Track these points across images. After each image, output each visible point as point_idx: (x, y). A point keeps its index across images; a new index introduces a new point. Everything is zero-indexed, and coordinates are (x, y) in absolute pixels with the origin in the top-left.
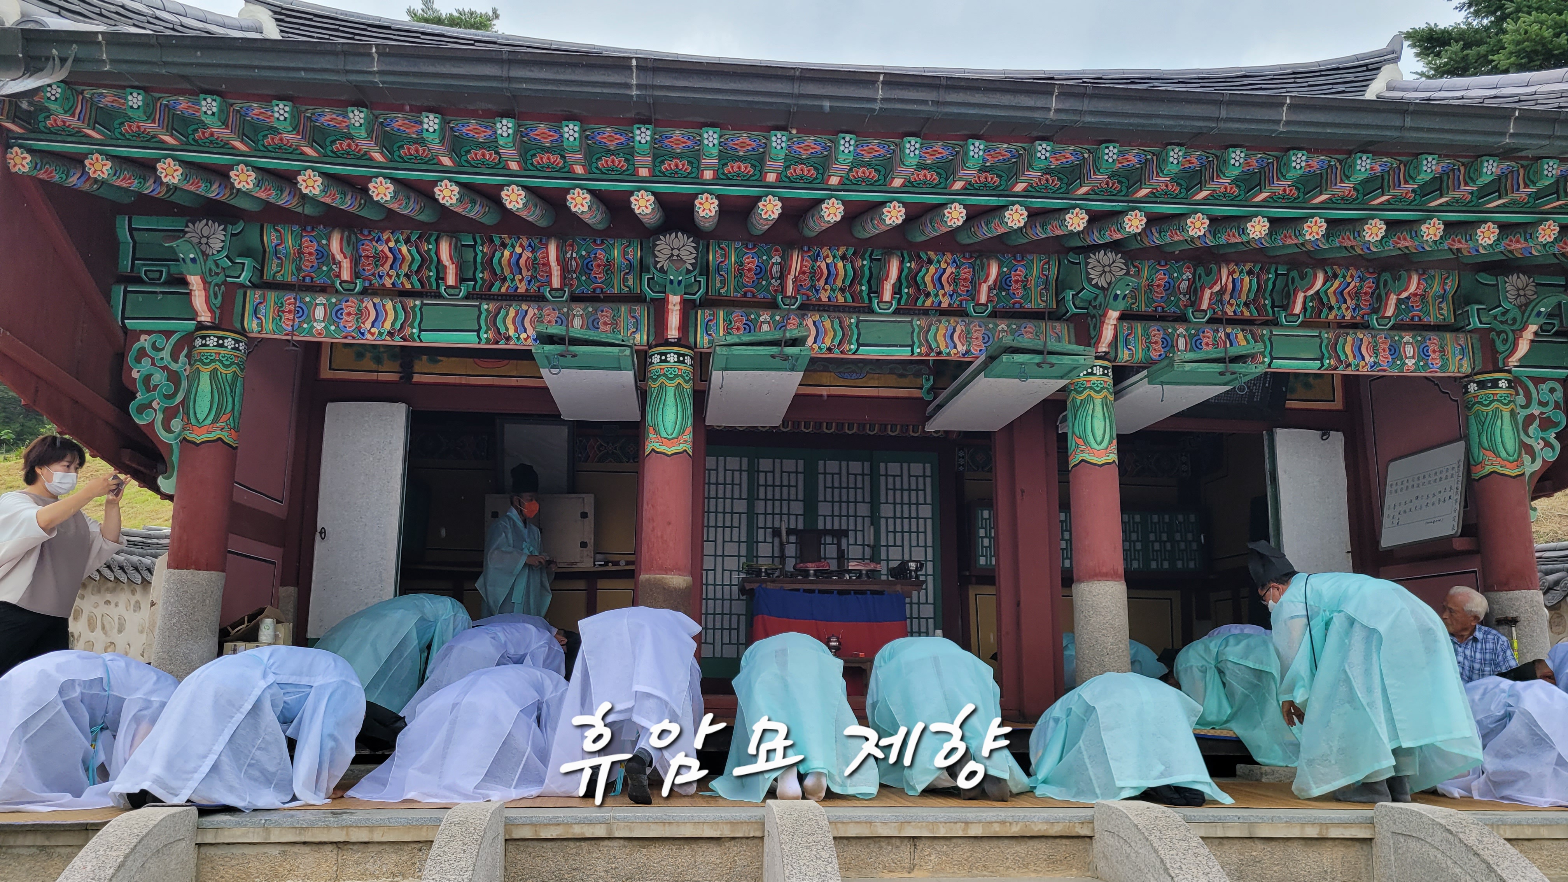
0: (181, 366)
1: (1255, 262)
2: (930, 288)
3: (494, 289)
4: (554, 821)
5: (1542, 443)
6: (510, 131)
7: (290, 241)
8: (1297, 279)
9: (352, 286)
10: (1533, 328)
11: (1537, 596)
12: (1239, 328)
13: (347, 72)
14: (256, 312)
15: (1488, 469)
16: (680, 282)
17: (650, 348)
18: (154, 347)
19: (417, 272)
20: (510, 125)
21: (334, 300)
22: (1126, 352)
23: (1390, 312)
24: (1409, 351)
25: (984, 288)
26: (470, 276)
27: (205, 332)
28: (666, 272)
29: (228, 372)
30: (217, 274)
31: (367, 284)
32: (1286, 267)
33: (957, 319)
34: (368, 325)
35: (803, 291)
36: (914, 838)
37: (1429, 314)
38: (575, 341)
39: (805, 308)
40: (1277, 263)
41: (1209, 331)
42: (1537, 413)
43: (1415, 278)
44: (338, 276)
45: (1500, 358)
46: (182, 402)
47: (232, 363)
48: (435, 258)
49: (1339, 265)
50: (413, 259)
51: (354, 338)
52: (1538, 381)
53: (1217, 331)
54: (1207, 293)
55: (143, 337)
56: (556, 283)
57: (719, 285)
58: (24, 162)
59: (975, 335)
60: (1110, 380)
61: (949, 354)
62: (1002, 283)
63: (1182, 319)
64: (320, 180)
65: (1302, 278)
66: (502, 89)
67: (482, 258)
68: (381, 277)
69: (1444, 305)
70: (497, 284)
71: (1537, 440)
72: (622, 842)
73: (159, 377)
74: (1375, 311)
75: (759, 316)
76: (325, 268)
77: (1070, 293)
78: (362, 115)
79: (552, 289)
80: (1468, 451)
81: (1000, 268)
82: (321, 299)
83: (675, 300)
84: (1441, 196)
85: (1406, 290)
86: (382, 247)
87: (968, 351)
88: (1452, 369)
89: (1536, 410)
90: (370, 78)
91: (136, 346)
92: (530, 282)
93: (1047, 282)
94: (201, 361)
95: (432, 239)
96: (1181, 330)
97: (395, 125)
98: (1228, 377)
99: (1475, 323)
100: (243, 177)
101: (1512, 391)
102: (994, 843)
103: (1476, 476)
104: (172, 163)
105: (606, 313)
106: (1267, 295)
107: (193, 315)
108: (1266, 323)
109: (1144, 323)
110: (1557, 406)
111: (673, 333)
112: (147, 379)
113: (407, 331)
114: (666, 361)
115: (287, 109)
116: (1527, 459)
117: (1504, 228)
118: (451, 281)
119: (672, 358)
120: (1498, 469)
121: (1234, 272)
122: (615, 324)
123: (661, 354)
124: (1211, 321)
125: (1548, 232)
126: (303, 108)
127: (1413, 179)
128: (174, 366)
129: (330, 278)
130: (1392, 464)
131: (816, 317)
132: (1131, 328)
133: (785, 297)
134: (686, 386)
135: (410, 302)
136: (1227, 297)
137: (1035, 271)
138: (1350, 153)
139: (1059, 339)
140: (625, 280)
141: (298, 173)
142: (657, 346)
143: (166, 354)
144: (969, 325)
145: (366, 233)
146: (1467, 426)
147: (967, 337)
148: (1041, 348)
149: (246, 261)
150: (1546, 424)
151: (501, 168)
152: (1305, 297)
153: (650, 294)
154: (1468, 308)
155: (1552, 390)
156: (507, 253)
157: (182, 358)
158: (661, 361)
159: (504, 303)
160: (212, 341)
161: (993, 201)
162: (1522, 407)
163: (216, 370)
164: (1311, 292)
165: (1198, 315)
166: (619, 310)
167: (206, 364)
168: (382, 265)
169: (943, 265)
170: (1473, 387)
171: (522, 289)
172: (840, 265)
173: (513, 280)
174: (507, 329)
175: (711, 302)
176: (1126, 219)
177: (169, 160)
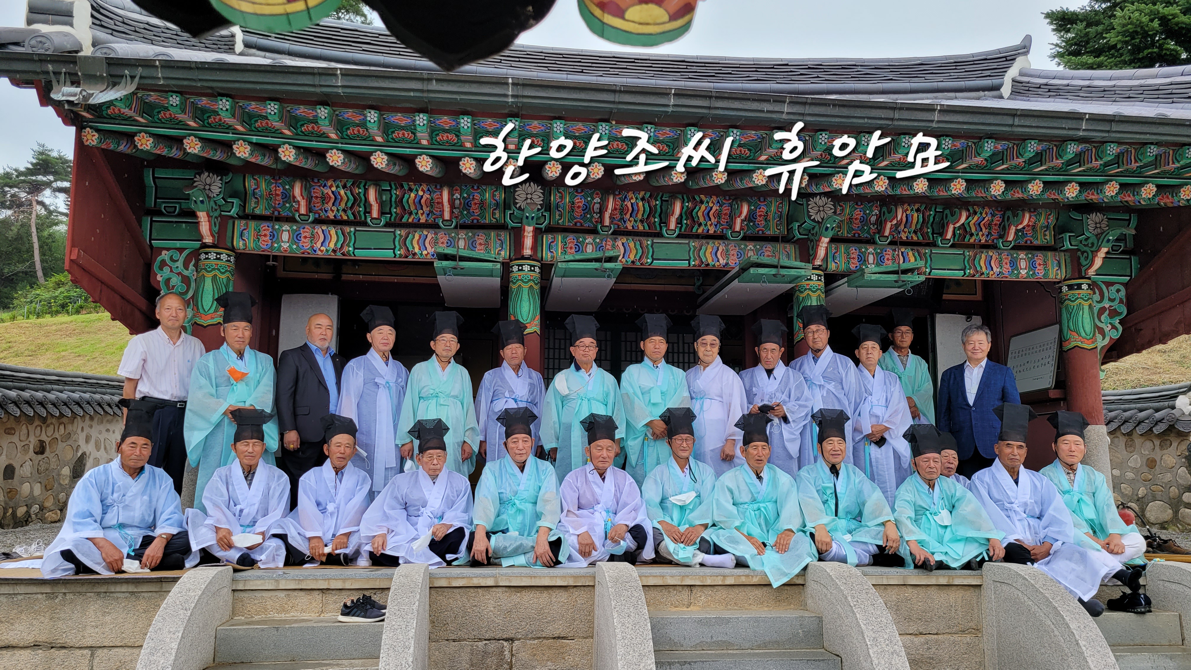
0: (189, 273)
1: (922, 203)
2: (702, 220)
3: (404, 220)
4: (461, 576)
5: (1110, 326)
6: (425, 122)
7: (263, 186)
8: (949, 215)
9: (307, 218)
10: (1105, 250)
11: (1103, 429)
12: (909, 248)
13: (321, 86)
14: (241, 235)
15: (1073, 344)
16: (533, 218)
17: (511, 261)
18: (171, 259)
19: (351, 208)
20: (425, 118)
21: (295, 228)
22: (833, 264)
23: (1011, 238)
24: (1023, 264)
25: (738, 221)
26: (388, 211)
27: (207, 250)
28: (523, 210)
29: (223, 276)
30: (216, 210)
31: (317, 216)
32: (942, 207)
33: (720, 241)
34: (319, 245)
35: (615, 222)
36: (691, 586)
37: (1037, 239)
38: (463, 259)
39: (618, 233)
40: (936, 204)
41: (889, 252)
42: (1107, 306)
43: (1027, 216)
44: (298, 210)
45: (1083, 269)
46: (192, 297)
47: (226, 271)
48: (363, 198)
49: (978, 205)
50: (348, 199)
51: (309, 253)
52: (1109, 284)
53: (895, 250)
54: (889, 225)
55: (164, 252)
56: (447, 216)
57: (557, 217)
58: (94, 138)
59: (732, 252)
60: (822, 284)
61: (714, 266)
62: (751, 218)
63: (871, 241)
64: (294, 151)
65: (952, 216)
66: (422, 97)
67: (396, 199)
68: (326, 211)
69: (1047, 233)
70: (406, 216)
71: (1106, 324)
72: (504, 589)
73: (175, 280)
74: (1001, 237)
75: (585, 239)
76: (287, 205)
77: (797, 224)
78: (326, 111)
79: (444, 220)
80: (1061, 331)
81: (749, 206)
82: (286, 227)
83: (529, 230)
84: (1041, 165)
85: (1021, 223)
86: (327, 191)
87: (727, 264)
88: (1051, 277)
89: (1106, 304)
90: (335, 90)
91: (159, 259)
92: (428, 215)
93: (781, 217)
94: (205, 269)
95: (362, 186)
96: (871, 250)
97: (346, 116)
98: (900, 283)
99: (1067, 245)
100: (242, 149)
101: (1090, 291)
102: (741, 589)
103: (1065, 349)
104: (194, 139)
105: (481, 237)
106: (929, 225)
107: (200, 238)
108: (928, 245)
109: (846, 244)
110: (1121, 301)
111: (527, 252)
112: (168, 281)
113: (346, 249)
114: (522, 270)
115: (276, 107)
116: (1099, 337)
117: (1083, 185)
118: (375, 214)
119: (526, 268)
120: (1079, 344)
121: (907, 210)
122: (487, 244)
123: (519, 265)
124: (892, 243)
125: (1112, 189)
126: (286, 105)
127: (1022, 156)
128: (186, 273)
129: (291, 212)
130: (1013, 339)
131: (624, 240)
132: (837, 248)
133: (603, 226)
134: (535, 286)
135: (347, 229)
136: (902, 227)
137: (773, 208)
138: (980, 138)
139: (789, 257)
140: (493, 214)
141: (279, 146)
142: (516, 259)
143: (180, 264)
144: (728, 245)
145: (316, 181)
146: (1061, 316)
147: (726, 254)
148: (776, 264)
149: (235, 201)
150: (1113, 313)
151: (415, 143)
152: (954, 228)
153: (511, 224)
154: (1063, 235)
155: (1118, 291)
156: (413, 195)
157: (191, 267)
158: (519, 270)
159: (412, 230)
160: (212, 256)
161: (745, 167)
162: (1097, 302)
163: (215, 275)
164: (958, 225)
165: (882, 239)
166: (490, 235)
167: (209, 272)
168: (327, 203)
169: (711, 205)
170: (1065, 289)
171: (423, 220)
172: (641, 204)
173: (417, 214)
174: (414, 248)
175: (551, 230)
176: (833, 179)
177: (192, 137)
